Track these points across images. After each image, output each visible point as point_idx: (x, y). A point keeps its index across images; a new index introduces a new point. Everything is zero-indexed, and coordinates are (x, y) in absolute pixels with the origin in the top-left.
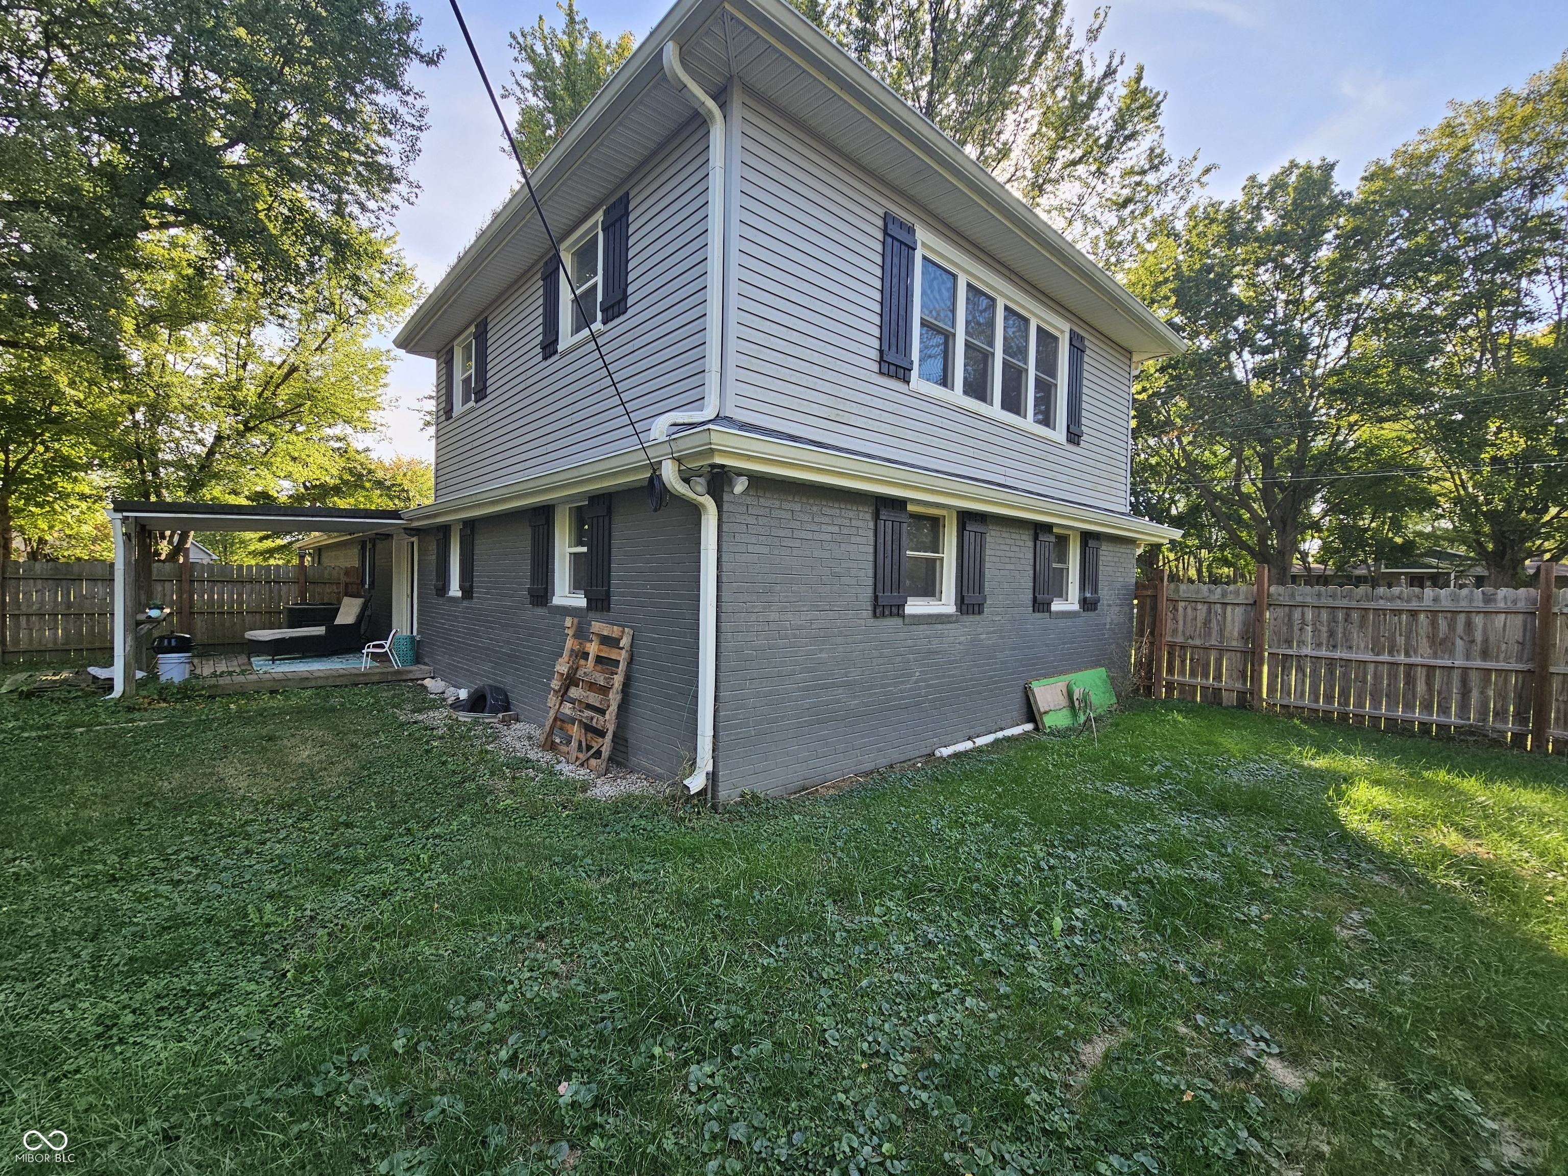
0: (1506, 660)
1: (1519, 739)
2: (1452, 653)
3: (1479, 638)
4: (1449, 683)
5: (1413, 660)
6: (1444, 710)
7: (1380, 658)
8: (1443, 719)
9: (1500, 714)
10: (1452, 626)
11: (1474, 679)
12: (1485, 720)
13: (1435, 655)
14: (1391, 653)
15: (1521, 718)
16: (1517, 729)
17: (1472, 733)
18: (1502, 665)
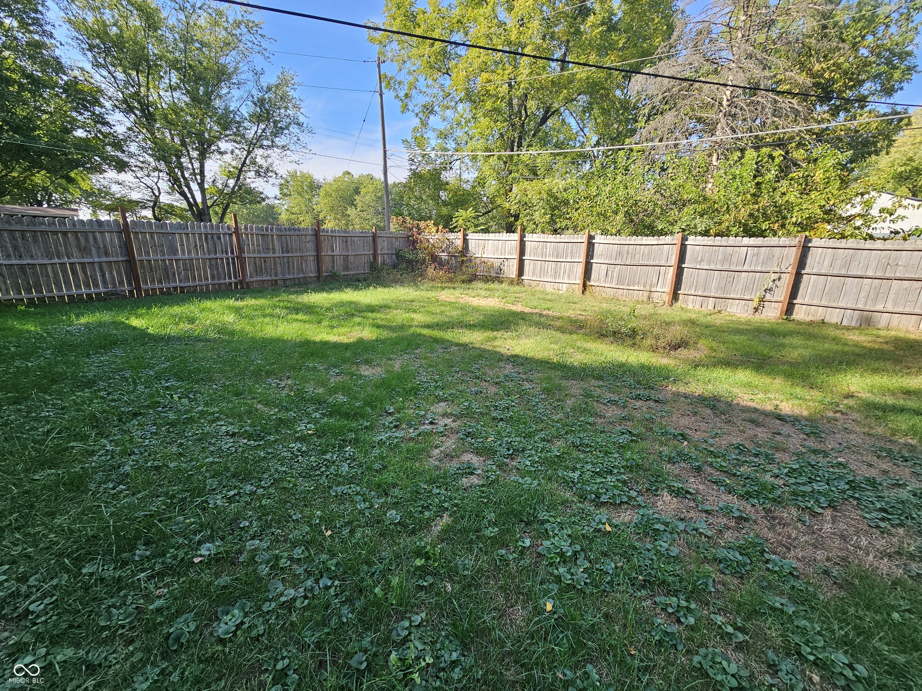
0: (117, 256)
1: (131, 292)
2: (91, 256)
3: (101, 246)
4: (94, 271)
5: (72, 261)
6: (96, 286)
7: (53, 261)
8: (97, 291)
9: (121, 283)
10: (87, 240)
11: (105, 267)
12: (115, 287)
13: (83, 258)
14: (58, 257)
15: (129, 283)
16: (130, 288)
17: (113, 294)
18: (115, 259)
